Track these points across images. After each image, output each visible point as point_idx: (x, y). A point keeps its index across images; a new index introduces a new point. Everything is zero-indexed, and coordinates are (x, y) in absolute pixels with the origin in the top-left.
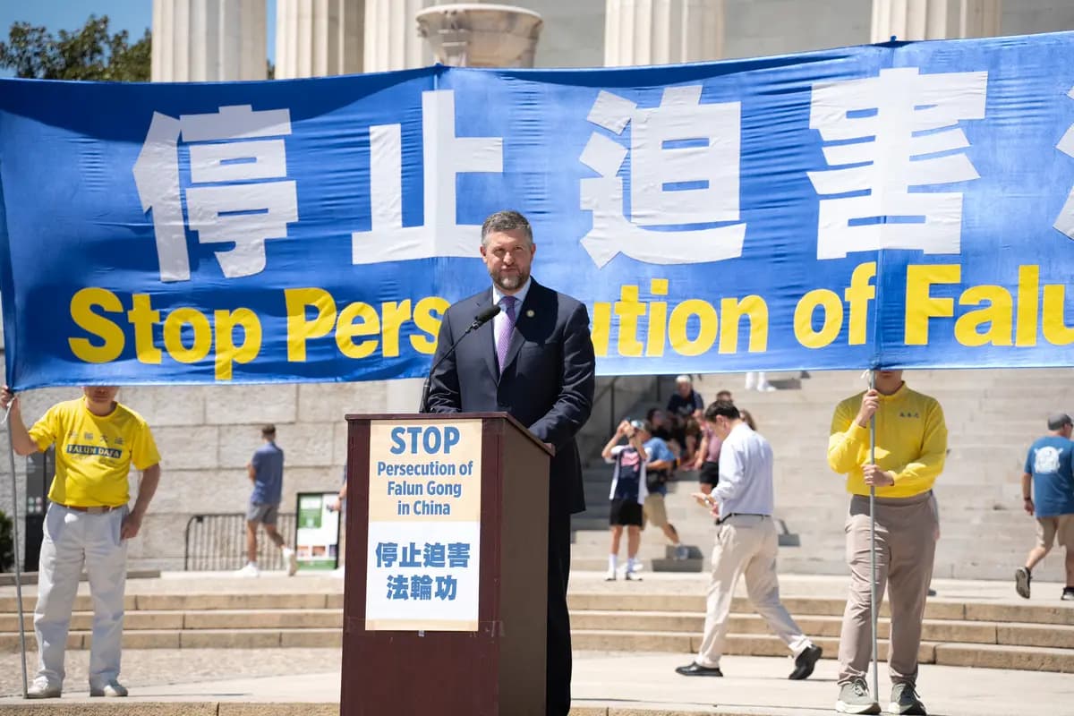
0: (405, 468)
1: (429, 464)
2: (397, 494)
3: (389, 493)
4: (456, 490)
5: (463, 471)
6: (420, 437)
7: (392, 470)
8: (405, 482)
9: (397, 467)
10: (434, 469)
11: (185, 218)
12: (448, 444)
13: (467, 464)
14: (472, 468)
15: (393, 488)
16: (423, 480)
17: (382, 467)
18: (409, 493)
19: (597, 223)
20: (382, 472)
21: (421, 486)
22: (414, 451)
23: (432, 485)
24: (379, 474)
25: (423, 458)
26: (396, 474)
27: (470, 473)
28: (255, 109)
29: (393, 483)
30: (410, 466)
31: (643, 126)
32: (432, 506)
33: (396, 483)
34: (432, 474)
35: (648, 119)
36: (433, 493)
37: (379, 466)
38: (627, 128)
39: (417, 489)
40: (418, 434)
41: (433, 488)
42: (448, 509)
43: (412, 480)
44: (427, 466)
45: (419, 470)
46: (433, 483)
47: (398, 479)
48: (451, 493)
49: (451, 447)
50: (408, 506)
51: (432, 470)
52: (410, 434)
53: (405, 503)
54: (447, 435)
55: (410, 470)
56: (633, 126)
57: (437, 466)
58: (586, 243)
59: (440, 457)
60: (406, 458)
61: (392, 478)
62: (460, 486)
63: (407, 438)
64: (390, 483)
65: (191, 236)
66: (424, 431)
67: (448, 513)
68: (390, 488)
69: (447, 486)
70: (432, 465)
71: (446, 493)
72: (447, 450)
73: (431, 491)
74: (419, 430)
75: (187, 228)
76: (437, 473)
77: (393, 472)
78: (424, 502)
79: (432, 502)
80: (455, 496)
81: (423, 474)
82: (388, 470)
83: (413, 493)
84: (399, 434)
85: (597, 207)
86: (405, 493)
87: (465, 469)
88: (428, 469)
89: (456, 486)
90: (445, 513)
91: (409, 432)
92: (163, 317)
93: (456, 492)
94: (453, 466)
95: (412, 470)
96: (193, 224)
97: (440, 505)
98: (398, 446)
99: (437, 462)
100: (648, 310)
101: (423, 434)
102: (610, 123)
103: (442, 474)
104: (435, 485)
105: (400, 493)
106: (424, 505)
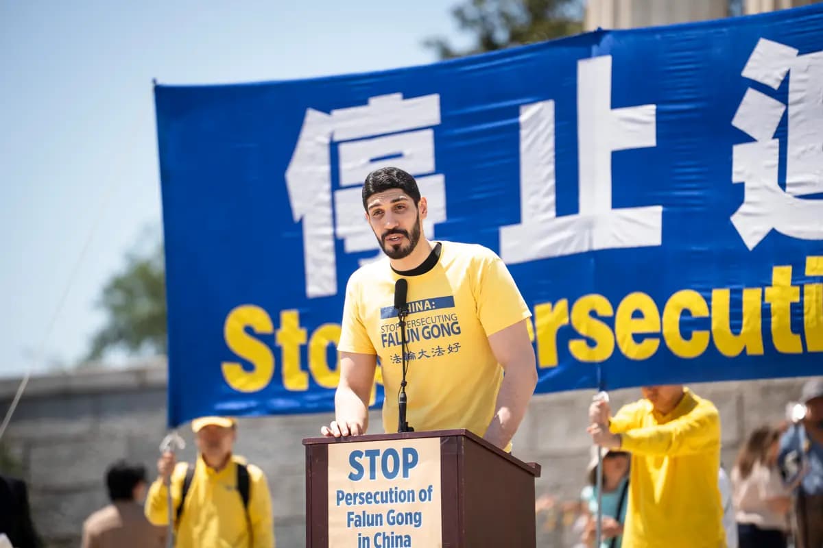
0: (364, 497)
1: (388, 490)
2: (356, 525)
3: (349, 526)
4: (414, 518)
5: (423, 497)
6: (378, 459)
7: (351, 499)
8: (364, 512)
9: (355, 495)
10: (393, 495)
11: (334, 224)
12: (408, 466)
13: (426, 490)
14: (432, 493)
15: (352, 520)
16: (383, 508)
17: (341, 496)
18: (369, 525)
19: (748, 196)
20: (341, 502)
21: (381, 515)
22: (373, 477)
23: (391, 515)
24: (338, 504)
25: (381, 483)
26: (355, 503)
27: (430, 500)
28: (406, 96)
29: (353, 513)
30: (369, 493)
31: (804, 76)
32: (392, 537)
33: (355, 514)
34: (392, 501)
35: (809, 66)
36: (393, 523)
37: (338, 496)
38: (785, 82)
39: (375, 520)
40: (377, 457)
41: (393, 518)
42: (409, 541)
43: (371, 509)
44: (386, 493)
45: (378, 498)
46: (393, 511)
47: (357, 508)
48: (411, 523)
49: (410, 470)
50: (368, 539)
51: (391, 496)
52: (368, 458)
53: (365, 536)
54: (405, 458)
55: (368, 498)
56: (792, 77)
57: (396, 492)
58: (737, 220)
59: (400, 483)
60: (365, 485)
61: (351, 508)
62: (420, 514)
63: (364, 461)
64: (350, 514)
65: (339, 244)
66: (381, 453)
67: (409, 545)
68: (350, 520)
69: (407, 514)
70: (391, 492)
71: (407, 523)
72: (406, 475)
73: (391, 521)
74: (377, 452)
75: (335, 235)
76: (396, 501)
77: (352, 501)
78: (384, 533)
79: (392, 533)
80: (416, 526)
81: (383, 502)
82: (347, 499)
83: (372, 524)
84: (357, 459)
85: (750, 177)
86: (364, 525)
87: (425, 494)
88: (387, 497)
89: (416, 514)
90: (406, 546)
91: (366, 455)
92: (309, 336)
93: (416, 521)
94: (413, 492)
95: (371, 498)
96: (341, 231)
97: (401, 537)
98: (356, 472)
99: (396, 488)
100: (802, 294)
101: (381, 456)
102: (767, 76)
103: (402, 501)
104: (395, 514)
105: (360, 525)
106: (384, 538)
